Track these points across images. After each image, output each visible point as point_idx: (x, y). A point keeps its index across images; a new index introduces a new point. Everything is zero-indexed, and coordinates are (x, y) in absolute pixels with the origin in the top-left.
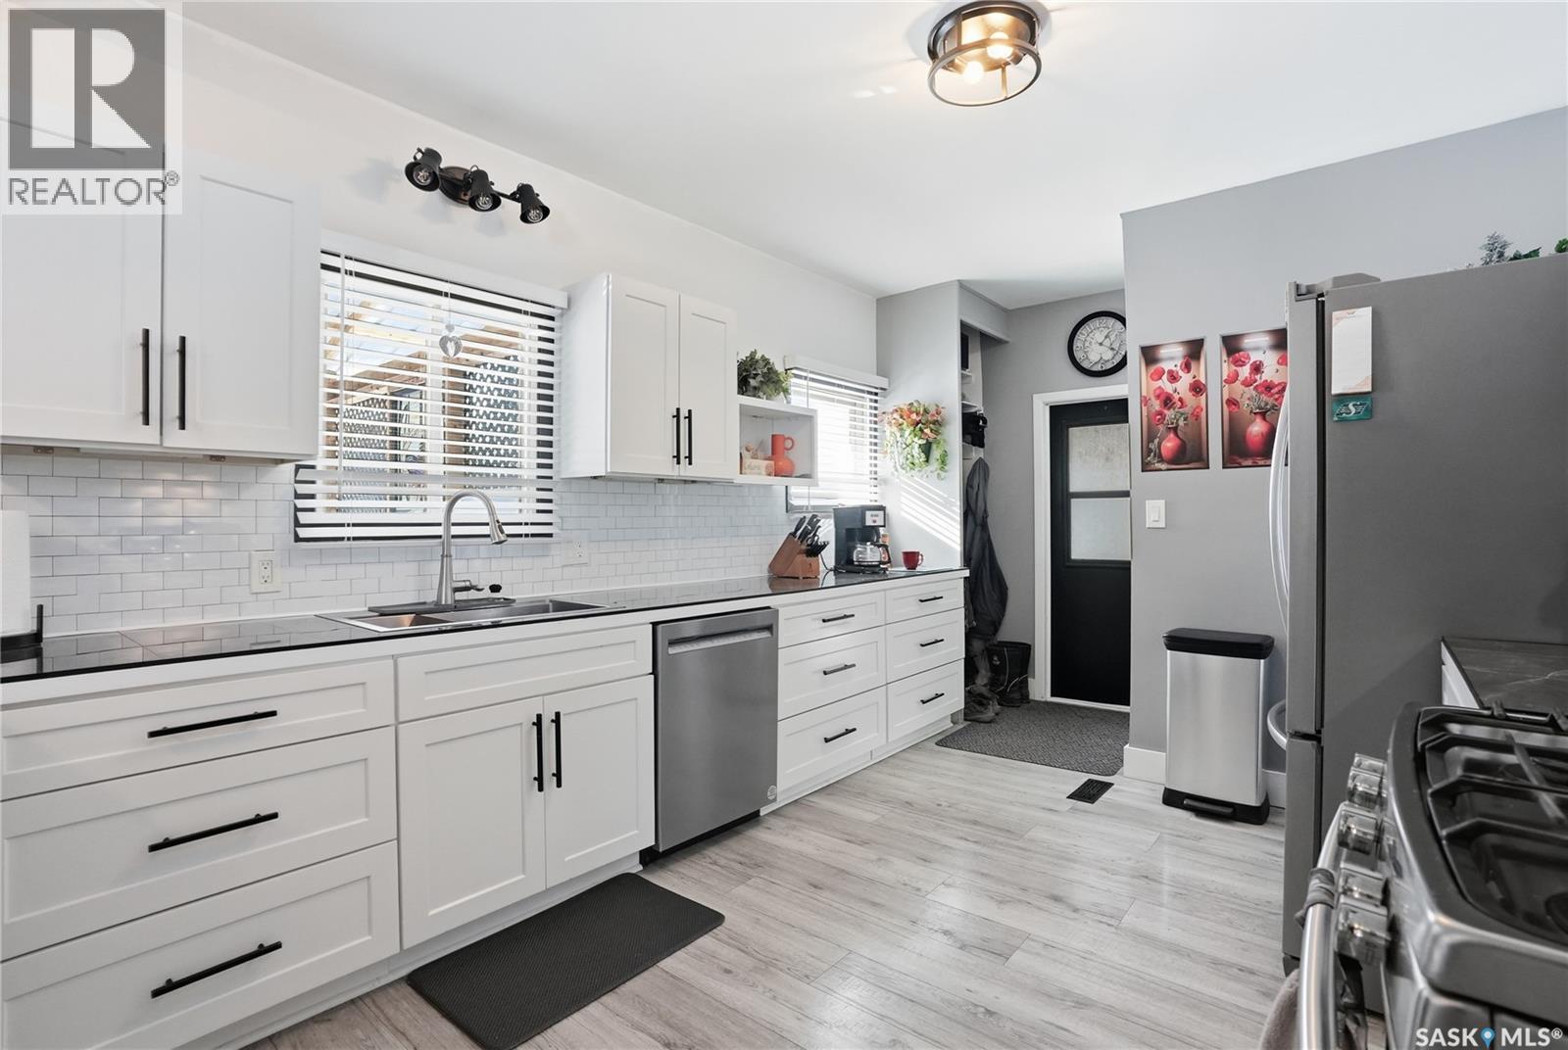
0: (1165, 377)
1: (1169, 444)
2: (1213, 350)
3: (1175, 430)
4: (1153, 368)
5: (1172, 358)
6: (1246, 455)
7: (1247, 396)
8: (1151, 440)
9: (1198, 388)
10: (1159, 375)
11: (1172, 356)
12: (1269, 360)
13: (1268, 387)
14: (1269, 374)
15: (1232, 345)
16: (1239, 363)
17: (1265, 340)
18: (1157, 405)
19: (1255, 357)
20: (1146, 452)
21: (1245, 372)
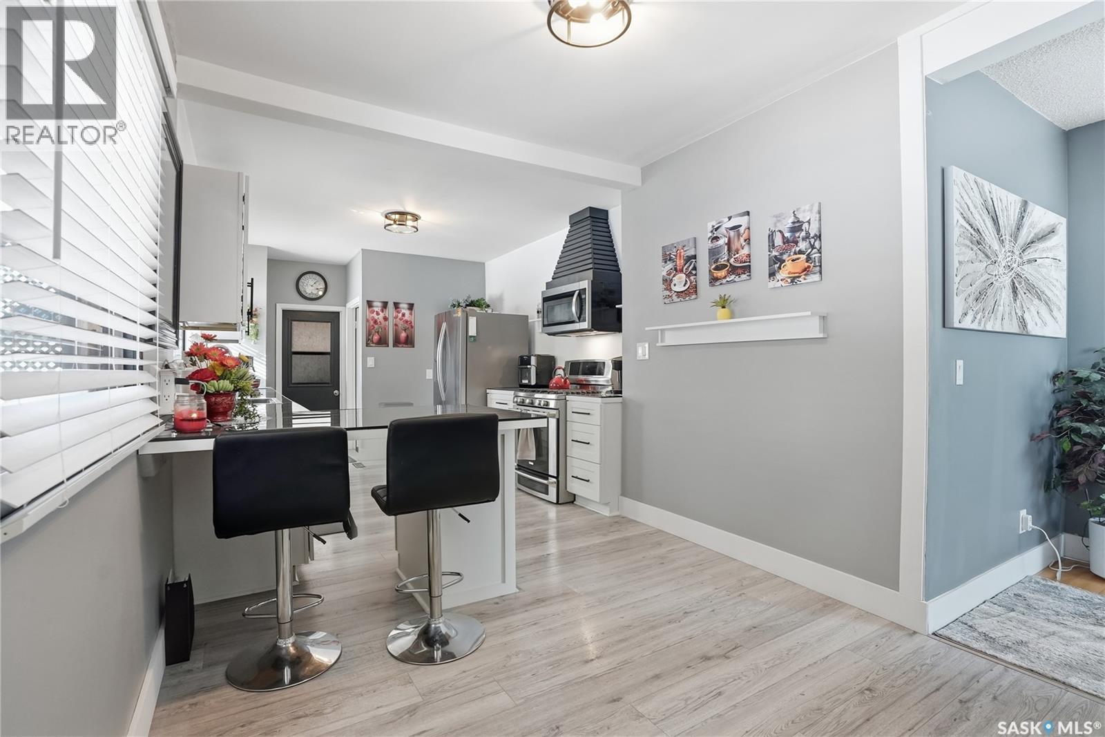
0: (375, 313)
1: (376, 338)
2: (391, 306)
3: (378, 332)
4: (371, 309)
5: (377, 307)
6: (400, 343)
7: (401, 324)
8: (369, 335)
9: (386, 319)
10: (373, 312)
11: (377, 306)
12: (407, 312)
13: (407, 322)
14: (407, 317)
15: (396, 305)
16: (399, 312)
17: (406, 306)
18: (372, 323)
19: (403, 311)
20: (368, 340)
21: (400, 315)
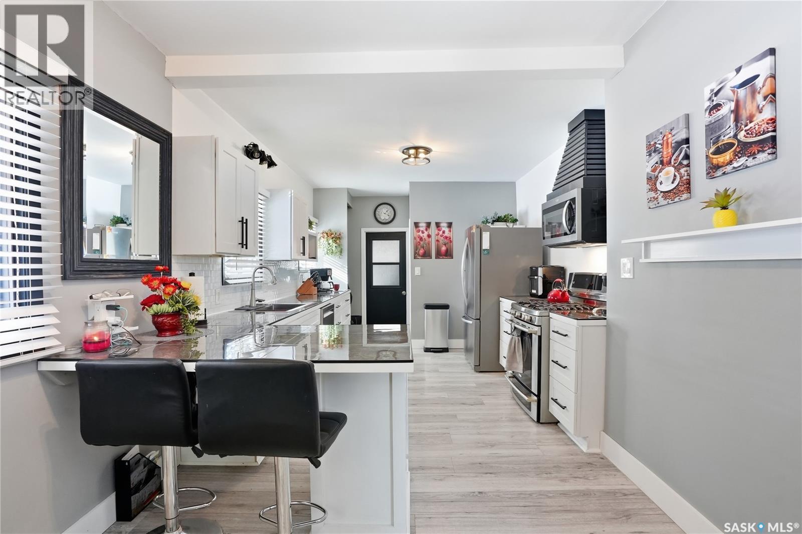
0: (421, 232)
1: (421, 251)
2: (433, 226)
3: (423, 247)
4: (418, 229)
5: (422, 227)
6: (441, 255)
7: (441, 239)
8: (416, 250)
9: (429, 236)
10: (419, 231)
11: (423, 226)
12: (447, 230)
13: (446, 238)
14: (447, 234)
15: (438, 225)
16: (440, 230)
17: (445, 225)
18: (418, 240)
19: (443, 229)
20: (415, 253)
21: (441, 233)
